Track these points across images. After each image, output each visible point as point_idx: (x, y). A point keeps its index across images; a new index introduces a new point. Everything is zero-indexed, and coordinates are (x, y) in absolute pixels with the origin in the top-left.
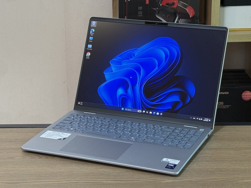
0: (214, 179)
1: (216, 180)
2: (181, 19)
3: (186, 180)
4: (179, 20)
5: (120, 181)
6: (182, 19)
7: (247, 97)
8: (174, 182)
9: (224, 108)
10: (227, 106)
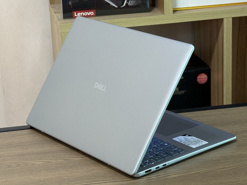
0: (223, 168)
1: (226, 169)
2: (130, 1)
3: (193, 172)
4: (128, 2)
5: (120, 182)
6: (132, 1)
7: (203, 80)
8: (181, 176)
9: (179, 94)
10: (183, 92)
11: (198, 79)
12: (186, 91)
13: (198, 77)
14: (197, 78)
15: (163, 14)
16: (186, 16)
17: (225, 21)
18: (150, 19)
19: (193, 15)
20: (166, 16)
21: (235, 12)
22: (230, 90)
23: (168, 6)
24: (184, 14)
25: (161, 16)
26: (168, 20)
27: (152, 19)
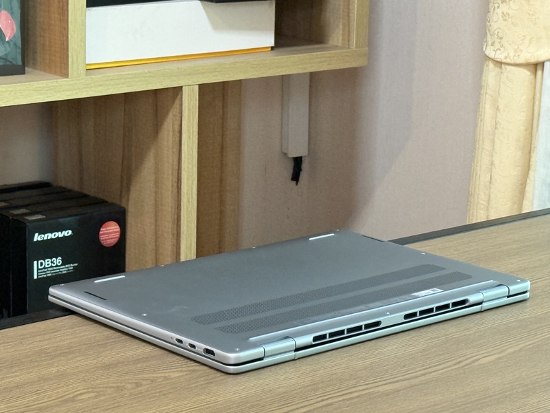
7: (110, 236)
9: (63, 272)
10: (71, 266)
11: (102, 235)
12: (76, 265)
13: (102, 229)
14: (101, 233)
15: (66, 75)
16: (112, 80)
17: (186, 92)
18: (40, 87)
20: (72, 80)
21: (204, 73)
22: (193, 252)
23: (77, 58)
24: (109, 76)
25: (62, 81)
26: (77, 91)
27: (43, 87)
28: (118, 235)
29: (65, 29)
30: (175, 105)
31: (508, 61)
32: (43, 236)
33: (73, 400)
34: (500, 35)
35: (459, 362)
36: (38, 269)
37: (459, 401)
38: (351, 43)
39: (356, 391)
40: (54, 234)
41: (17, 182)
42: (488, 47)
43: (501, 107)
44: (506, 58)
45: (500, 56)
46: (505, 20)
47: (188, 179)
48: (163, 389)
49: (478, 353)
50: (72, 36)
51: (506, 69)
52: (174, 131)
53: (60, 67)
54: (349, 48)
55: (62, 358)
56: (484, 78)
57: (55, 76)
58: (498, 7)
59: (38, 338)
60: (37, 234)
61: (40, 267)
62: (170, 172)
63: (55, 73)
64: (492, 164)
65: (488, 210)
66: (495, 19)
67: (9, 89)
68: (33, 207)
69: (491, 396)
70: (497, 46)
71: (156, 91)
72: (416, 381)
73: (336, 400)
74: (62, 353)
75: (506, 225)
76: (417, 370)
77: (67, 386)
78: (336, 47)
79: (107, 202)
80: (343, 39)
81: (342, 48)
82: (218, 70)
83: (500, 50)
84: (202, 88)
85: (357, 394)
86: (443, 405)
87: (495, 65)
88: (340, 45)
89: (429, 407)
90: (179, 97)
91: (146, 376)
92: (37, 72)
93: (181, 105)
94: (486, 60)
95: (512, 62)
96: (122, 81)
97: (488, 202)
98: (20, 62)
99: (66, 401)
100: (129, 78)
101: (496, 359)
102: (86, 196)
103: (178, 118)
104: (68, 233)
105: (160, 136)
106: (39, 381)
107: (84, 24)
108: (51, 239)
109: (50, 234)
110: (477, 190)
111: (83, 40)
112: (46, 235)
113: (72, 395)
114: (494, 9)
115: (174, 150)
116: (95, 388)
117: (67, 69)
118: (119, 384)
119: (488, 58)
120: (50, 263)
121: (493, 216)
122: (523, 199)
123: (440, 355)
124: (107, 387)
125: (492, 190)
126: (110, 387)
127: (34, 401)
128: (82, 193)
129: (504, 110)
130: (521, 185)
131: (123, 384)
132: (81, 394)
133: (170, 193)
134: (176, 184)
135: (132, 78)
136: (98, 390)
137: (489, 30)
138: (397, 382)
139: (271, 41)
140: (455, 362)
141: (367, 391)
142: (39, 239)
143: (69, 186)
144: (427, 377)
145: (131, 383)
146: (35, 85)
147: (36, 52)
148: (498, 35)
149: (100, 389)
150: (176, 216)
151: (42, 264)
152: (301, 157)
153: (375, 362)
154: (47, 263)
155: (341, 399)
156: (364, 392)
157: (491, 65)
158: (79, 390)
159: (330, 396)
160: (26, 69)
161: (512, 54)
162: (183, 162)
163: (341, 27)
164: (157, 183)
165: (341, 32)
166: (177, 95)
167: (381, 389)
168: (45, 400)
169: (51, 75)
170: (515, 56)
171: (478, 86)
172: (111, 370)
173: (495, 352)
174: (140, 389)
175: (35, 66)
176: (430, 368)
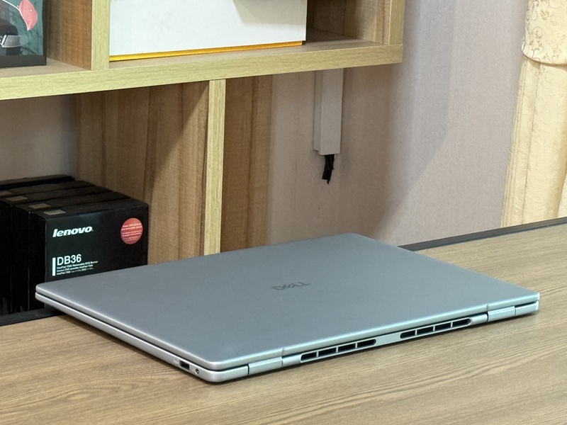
2: (5, 36)
4: (2, 39)
6: (10, 36)
7: (133, 233)
9: (83, 270)
10: (90, 264)
11: (124, 231)
12: (96, 262)
13: (123, 226)
14: (122, 229)
15: (89, 67)
16: (136, 73)
17: (212, 86)
18: (61, 79)
19: (150, 72)
20: (95, 73)
21: (232, 67)
23: (100, 50)
24: (133, 69)
25: (85, 74)
26: (100, 83)
27: (65, 79)
28: (140, 232)
29: (88, 20)
30: (200, 100)
31: (547, 61)
32: (62, 232)
33: (65, 400)
34: (539, 34)
35: (469, 372)
36: (57, 266)
37: (464, 412)
38: (385, 38)
39: (358, 399)
40: (73, 230)
41: (38, 176)
42: (526, 47)
43: (538, 108)
44: (544, 58)
45: (538, 56)
46: (544, 19)
47: (213, 177)
48: (159, 392)
49: (490, 363)
50: (95, 27)
51: (544, 69)
52: (199, 127)
53: (82, 58)
54: (383, 44)
55: (60, 357)
56: (521, 78)
57: (78, 68)
58: (538, 5)
59: (39, 336)
60: (56, 230)
61: (58, 264)
62: (195, 169)
63: (78, 65)
64: (528, 167)
65: (522, 214)
66: (534, 18)
67: (29, 80)
68: (54, 202)
69: (498, 408)
70: (536, 45)
71: (182, 85)
72: (422, 390)
73: (336, 407)
74: (59, 352)
75: (536, 231)
76: (424, 378)
77: (61, 385)
78: (371, 43)
79: (130, 198)
80: (377, 35)
81: (377, 43)
82: (247, 64)
83: (539, 49)
84: (230, 83)
85: (358, 402)
86: (447, 416)
87: (533, 65)
88: (374, 41)
89: (431, 417)
90: (205, 91)
91: (143, 378)
92: (59, 63)
93: (207, 100)
94: (524, 60)
95: (551, 62)
96: (147, 74)
97: (524, 206)
98: (41, 53)
99: (59, 401)
100: (154, 72)
101: (508, 369)
102: (108, 191)
103: (204, 114)
104: (88, 229)
105: (186, 131)
106: (32, 380)
107: (108, 15)
108: (71, 235)
109: (69, 231)
110: (512, 194)
111: (107, 31)
112: (66, 231)
113: (64, 396)
114: (533, 7)
115: (200, 146)
116: (91, 389)
117: (90, 60)
118: (115, 386)
119: (525, 58)
120: (69, 260)
121: (528, 220)
122: (559, 204)
123: (450, 364)
124: (101, 388)
125: (527, 195)
126: (105, 388)
127: (25, 400)
128: (105, 189)
129: (542, 112)
130: (558, 189)
131: (118, 386)
132: (74, 395)
133: (194, 190)
134: (200, 182)
135: (157, 71)
136: (93, 391)
137: (528, 29)
138: (402, 390)
139: (302, 35)
140: (465, 371)
141: (369, 399)
142: (58, 235)
143: (92, 180)
144: (434, 386)
145: (127, 385)
146: (57, 76)
147: (58, 43)
148: (536, 35)
149: (95, 390)
150: (200, 214)
151: (60, 260)
152: (333, 156)
153: (381, 370)
154: (66, 260)
155: (342, 406)
156: (367, 400)
157: (529, 64)
158: (72, 391)
159: (331, 403)
160: (48, 59)
161: (551, 54)
162: (208, 159)
163: (375, 21)
164: (182, 179)
165: (375, 27)
166: (204, 89)
167: (384, 397)
168: (37, 400)
169: (73, 66)
170: (554, 56)
171: (516, 86)
172: (108, 370)
173: (507, 362)
174: (136, 391)
175: (56, 58)
176: (438, 376)
